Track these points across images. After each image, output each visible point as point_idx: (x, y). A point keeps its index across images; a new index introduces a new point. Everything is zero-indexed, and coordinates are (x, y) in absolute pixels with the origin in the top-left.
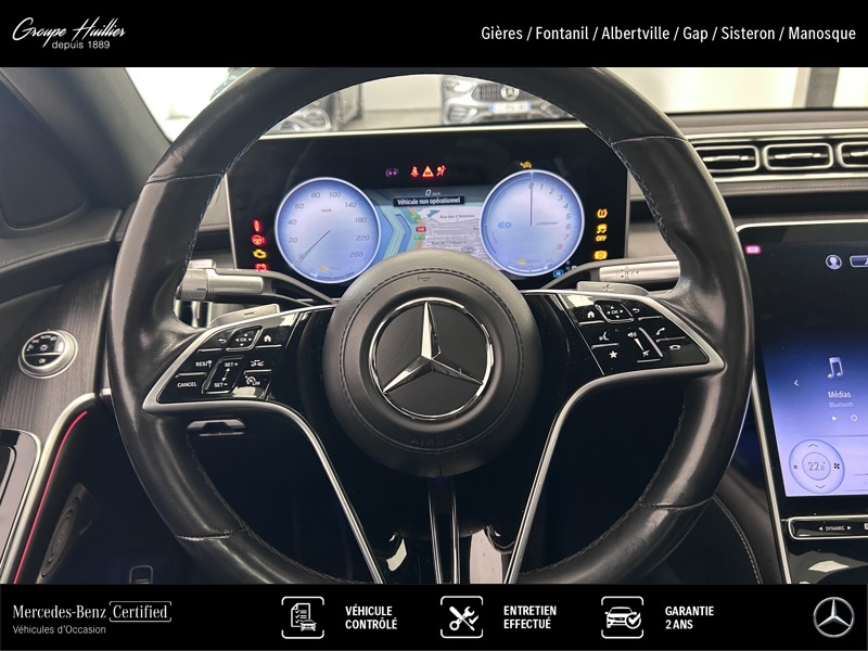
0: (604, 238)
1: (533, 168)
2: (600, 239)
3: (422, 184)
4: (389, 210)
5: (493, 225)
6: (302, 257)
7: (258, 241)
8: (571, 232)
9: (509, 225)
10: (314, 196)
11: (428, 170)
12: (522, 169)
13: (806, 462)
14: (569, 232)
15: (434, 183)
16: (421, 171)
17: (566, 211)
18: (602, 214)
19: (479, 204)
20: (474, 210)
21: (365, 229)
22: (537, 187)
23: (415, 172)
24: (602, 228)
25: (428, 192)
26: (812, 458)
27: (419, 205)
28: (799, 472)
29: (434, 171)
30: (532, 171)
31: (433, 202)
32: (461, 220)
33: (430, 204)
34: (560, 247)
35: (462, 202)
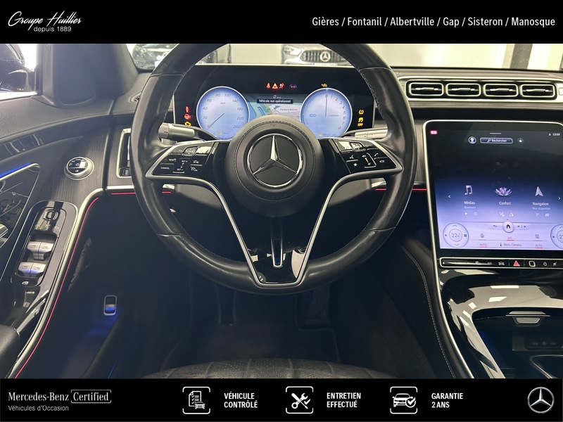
0: (361, 124)
1: (328, 87)
2: (360, 125)
3: (272, 92)
4: (254, 105)
5: (307, 115)
6: (209, 127)
7: (187, 117)
8: (346, 121)
9: (315, 116)
10: (217, 95)
11: (275, 85)
12: (322, 87)
13: (452, 232)
14: (344, 121)
15: (278, 92)
16: (272, 86)
17: (344, 110)
18: (361, 112)
20: (297, 107)
21: (242, 113)
22: (329, 97)
23: (269, 86)
24: (361, 119)
25: (275, 97)
26: (453, 232)
27: (270, 103)
28: (447, 238)
29: (278, 86)
30: (327, 89)
31: (277, 101)
32: (290, 111)
33: (275, 103)
34: (340, 128)
35: (292, 103)
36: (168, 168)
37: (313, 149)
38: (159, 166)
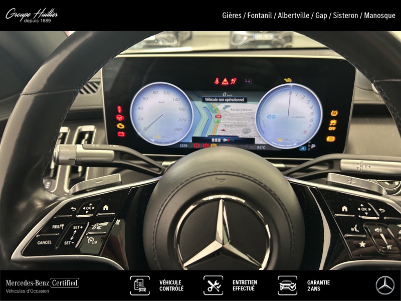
0: (334, 128)
1: (292, 82)
2: (331, 129)
3: (221, 89)
4: (199, 104)
5: (264, 117)
6: (146, 130)
7: (120, 118)
8: (313, 123)
9: (274, 117)
10: (154, 93)
11: (225, 80)
12: (285, 82)
15: (229, 89)
16: (221, 81)
17: (311, 111)
18: (334, 114)
19: (257, 103)
20: (252, 107)
21: (184, 114)
22: (294, 94)
23: (217, 81)
24: (333, 122)
25: (224, 94)
27: (218, 102)
29: (229, 81)
30: (291, 84)
31: (227, 100)
32: (243, 112)
33: (225, 102)
34: (305, 132)
35: (245, 101)
36: (49, 242)
37: (282, 205)
38: (34, 240)
